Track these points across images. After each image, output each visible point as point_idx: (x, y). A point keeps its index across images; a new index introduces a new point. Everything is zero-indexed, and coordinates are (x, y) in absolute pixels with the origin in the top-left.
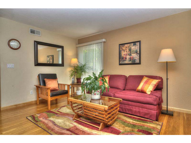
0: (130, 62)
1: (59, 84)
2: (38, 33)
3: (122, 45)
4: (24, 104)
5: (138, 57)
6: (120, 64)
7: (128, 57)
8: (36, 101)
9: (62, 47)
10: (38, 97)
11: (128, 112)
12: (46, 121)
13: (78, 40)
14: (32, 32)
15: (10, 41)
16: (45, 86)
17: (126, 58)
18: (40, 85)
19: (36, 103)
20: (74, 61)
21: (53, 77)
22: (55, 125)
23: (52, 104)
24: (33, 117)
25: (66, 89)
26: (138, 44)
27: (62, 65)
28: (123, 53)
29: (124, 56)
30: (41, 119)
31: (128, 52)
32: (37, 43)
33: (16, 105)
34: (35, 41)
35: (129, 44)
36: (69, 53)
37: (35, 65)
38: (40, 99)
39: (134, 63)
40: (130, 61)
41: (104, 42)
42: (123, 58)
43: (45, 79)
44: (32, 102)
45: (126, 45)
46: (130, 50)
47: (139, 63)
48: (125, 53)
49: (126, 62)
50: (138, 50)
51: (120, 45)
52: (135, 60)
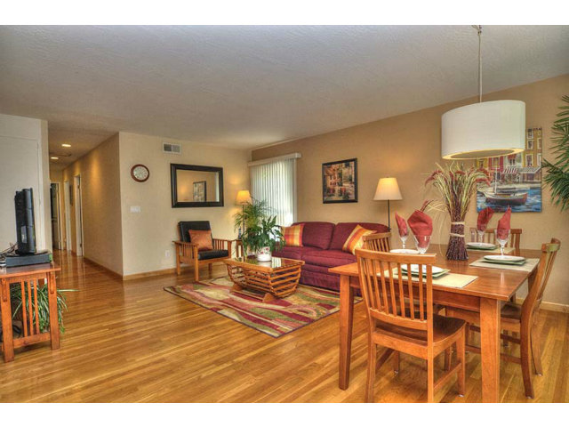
0: (341, 198)
1: (213, 240)
2: (177, 149)
3: (328, 165)
4: (156, 272)
5: (353, 189)
6: (325, 202)
7: (337, 188)
8: (176, 269)
9: (220, 170)
10: (179, 261)
11: (321, 285)
12: (192, 293)
13: (253, 152)
14: (167, 148)
15: (134, 168)
16: (190, 241)
17: (334, 191)
18: (182, 240)
19: (175, 273)
20: (243, 195)
21: (204, 226)
22: (204, 296)
23: (201, 270)
24: (173, 288)
25: (226, 248)
26: (352, 164)
27: (221, 204)
28: (329, 181)
29: (331, 187)
30: (185, 291)
31: (338, 180)
32: (175, 168)
33: (144, 274)
34: (171, 165)
35: (338, 165)
36: (234, 179)
37: (173, 207)
38: (182, 265)
39: (347, 201)
40: (341, 195)
41: (298, 159)
42: (329, 190)
43: (190, 232)
44: (169, 270)
45: (334, 166)
46: (340, 175)
47: (355, 201)
48: (333, 181)
49: (335, 198)
50: (353, 176)
51: (324, 164)
52: (347, 195)
